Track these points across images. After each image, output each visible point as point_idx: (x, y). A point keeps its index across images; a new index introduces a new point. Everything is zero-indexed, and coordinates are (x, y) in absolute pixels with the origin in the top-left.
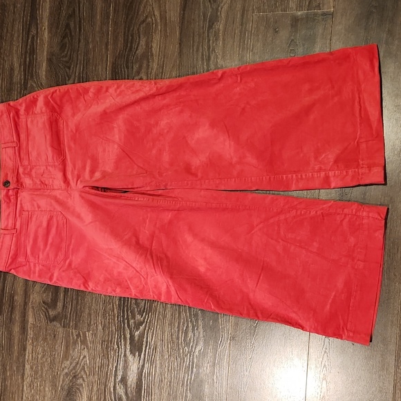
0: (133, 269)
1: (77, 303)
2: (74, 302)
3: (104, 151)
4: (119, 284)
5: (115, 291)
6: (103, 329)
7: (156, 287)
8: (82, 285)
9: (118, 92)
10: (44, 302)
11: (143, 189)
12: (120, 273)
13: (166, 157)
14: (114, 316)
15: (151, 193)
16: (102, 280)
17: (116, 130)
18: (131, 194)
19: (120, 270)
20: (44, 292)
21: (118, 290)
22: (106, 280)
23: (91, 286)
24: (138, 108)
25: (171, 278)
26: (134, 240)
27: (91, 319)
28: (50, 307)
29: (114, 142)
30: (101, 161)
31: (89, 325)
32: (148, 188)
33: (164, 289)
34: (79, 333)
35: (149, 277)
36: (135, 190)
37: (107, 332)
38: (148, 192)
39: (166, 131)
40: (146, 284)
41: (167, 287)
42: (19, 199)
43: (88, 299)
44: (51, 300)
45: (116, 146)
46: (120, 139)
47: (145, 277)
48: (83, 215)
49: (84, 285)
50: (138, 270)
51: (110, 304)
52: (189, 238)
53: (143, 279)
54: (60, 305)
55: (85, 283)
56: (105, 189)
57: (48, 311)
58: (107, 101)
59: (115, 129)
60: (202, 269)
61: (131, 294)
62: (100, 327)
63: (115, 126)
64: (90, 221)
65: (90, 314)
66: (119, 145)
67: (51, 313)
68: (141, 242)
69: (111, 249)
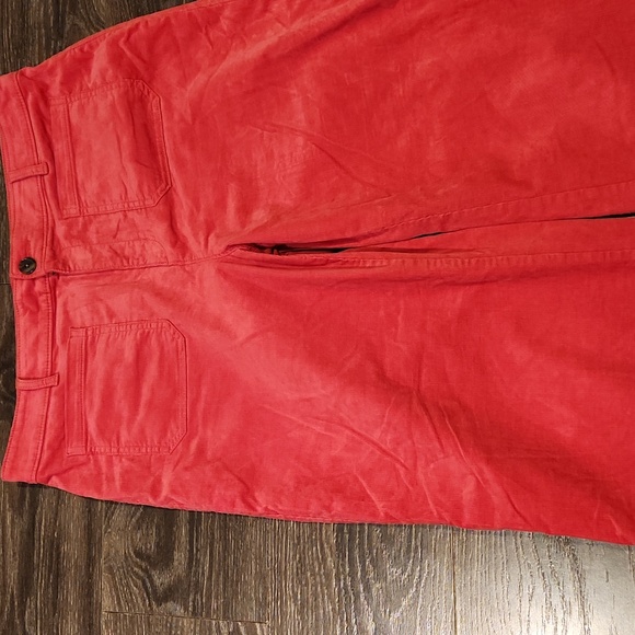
0: (371, 448)
1: (225, 549)
2: (218, 547)
3: (270, 156)
4: (339, 490)
5: (329, 509)
6: (301, 612)
7: (443, 489)
8: (238, 501)
9: (296, 7)
10: (138, 554)
11: (382, 238)
12: (336, 461)
13: (436, 152)
14: (328, 576)
15: (405, 245)
16: (291, 484)
17: (297, 102)
18: (354, 254)
19: (337, 452)
20: (138, 527)
21: (337, 506)
22: (302, 482)
23: (263, 500)
24: (351, 39)
25: (489, 461)
26: (370, 368)
27: (266, 588)
28: (154, 566)
29: (293, 130)
30: (262, 183)
31: (263, 604)
32: (396, 235)
33: (468, 492)
34: (237, 629)
35: (421, 463)
36: (362, 243)
37: (311, 620)
38: (396, 246)
39: (430, 86)
40: (414, 482)
41: (479, 486)
42: (60, 302)
43: (254, 535)
44: (157, 545)
45: (300, 141)
46: (311, 122)
47: (409, 463)
48: (229, 320)
49: (244, 501)
50: (388, 446)
51: (313, 544)
52: (520, 353)
53: (402, 471)
54: (180, 557)
55: (247, 495)
56: (281, 248)
57: (150, 577)
58: (269, 33)
59: (295, 100)
60: (567, 432)
61: (374, 514)
62: (291, 608)
63: (294, 91)
64: (251, 332)
65: (262, 577)
66: (309, 137)
67: (158, 582)
68: (389, 374)
69: (308, 400)
